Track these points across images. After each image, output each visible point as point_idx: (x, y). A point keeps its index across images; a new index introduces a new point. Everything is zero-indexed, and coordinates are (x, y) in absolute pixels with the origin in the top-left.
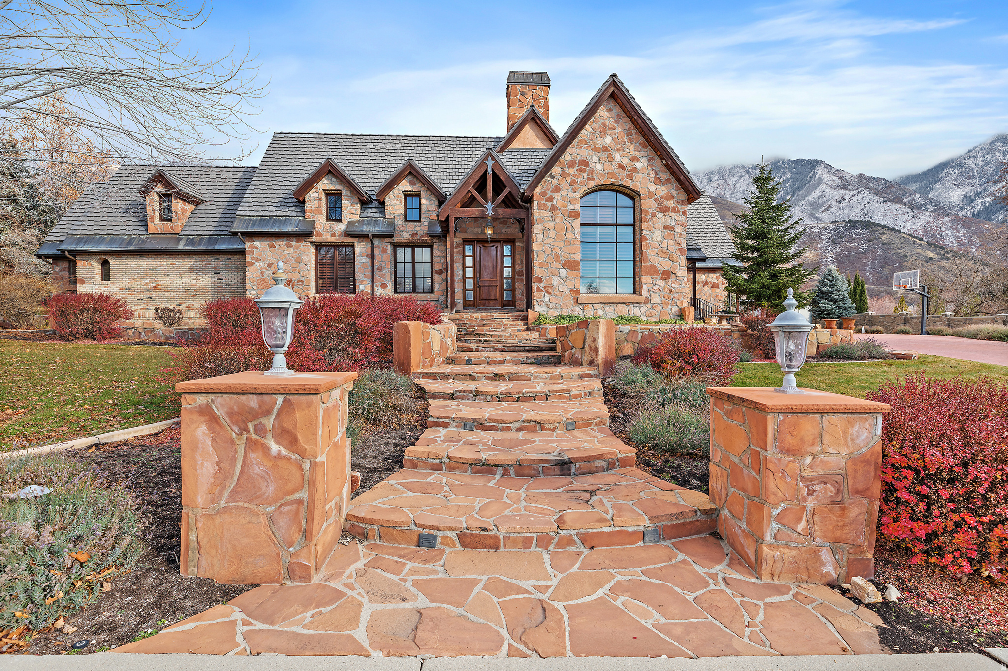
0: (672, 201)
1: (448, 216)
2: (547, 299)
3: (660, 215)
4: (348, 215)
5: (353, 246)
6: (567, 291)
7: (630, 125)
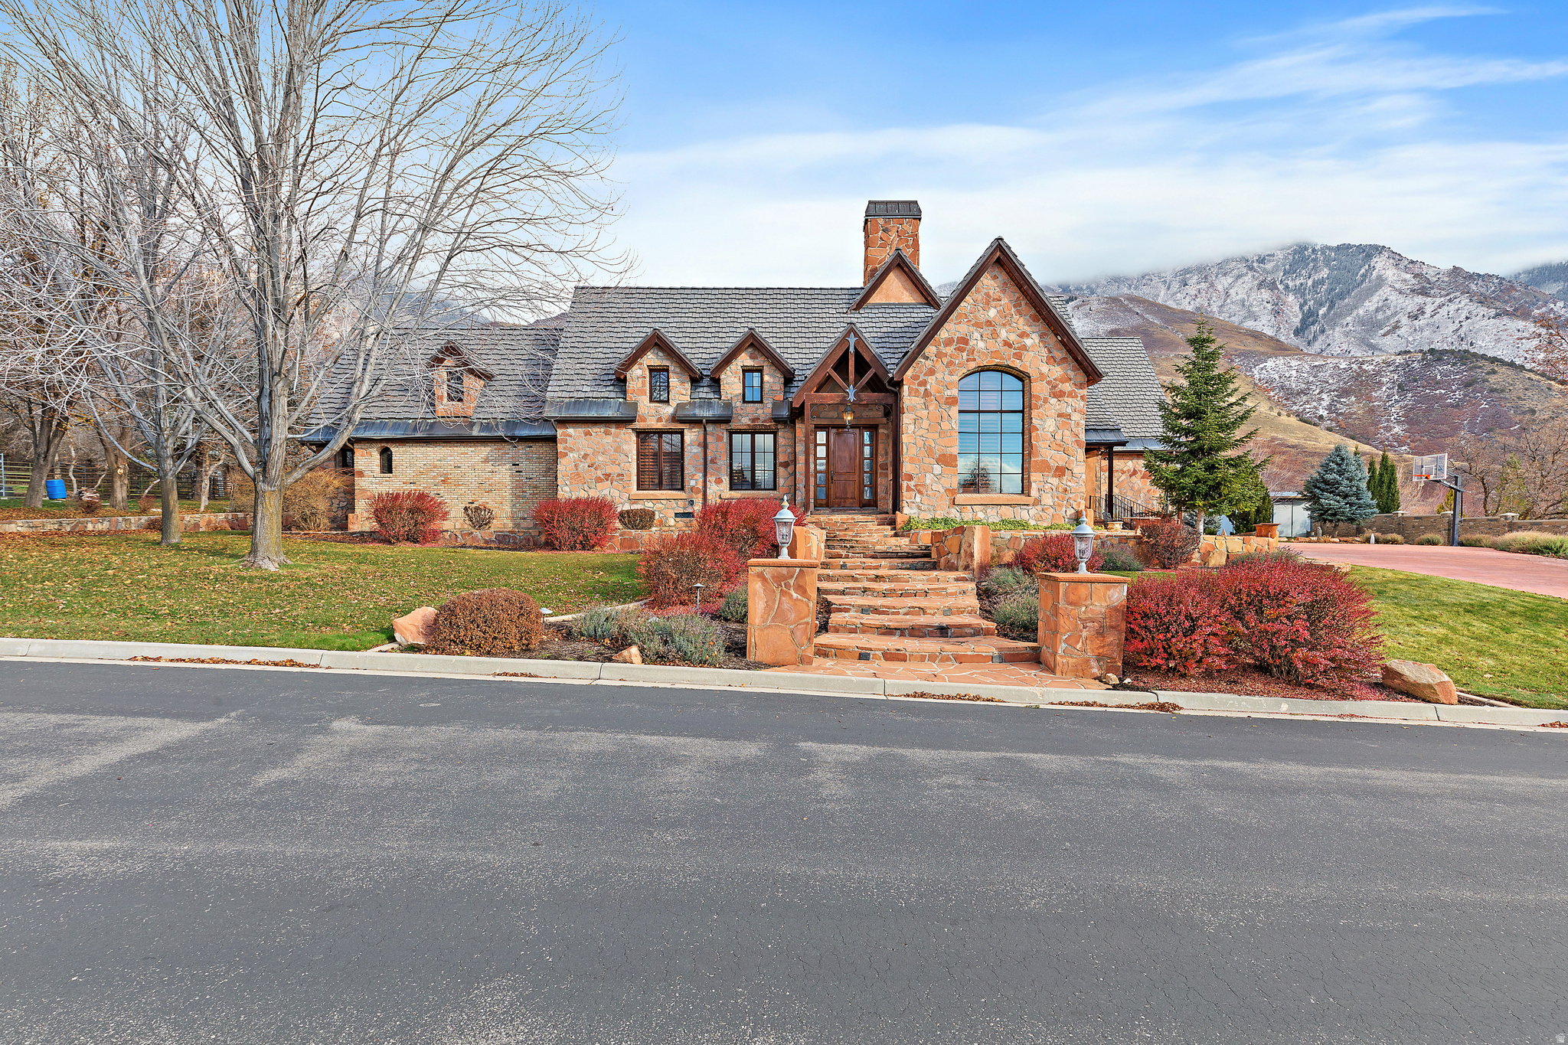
0: (1068, 384)
1: (804, 403)
2: (918, 499)
3: (1053, 401)
4: (677, 396)
5: (682, 433)
6: (942, 491)
7: (1018, 294)
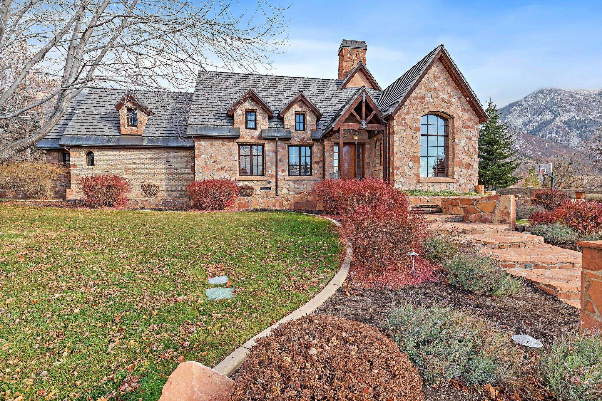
0: (471, 122)
1: (340, 128)
2: (401, 180)
3: (464, 130)
4: (261, 126)
5: (263, 145)
6: (413, 175)
7: (448, 76)
